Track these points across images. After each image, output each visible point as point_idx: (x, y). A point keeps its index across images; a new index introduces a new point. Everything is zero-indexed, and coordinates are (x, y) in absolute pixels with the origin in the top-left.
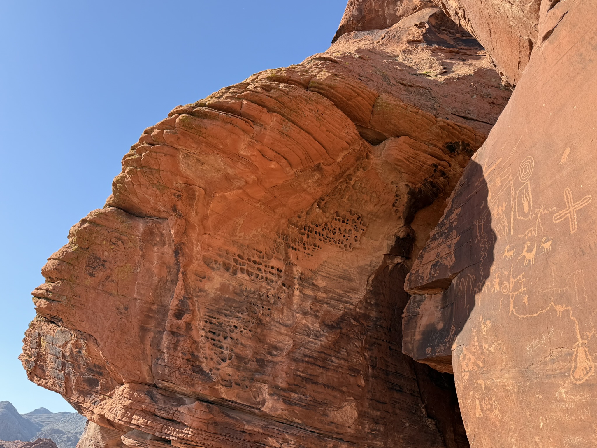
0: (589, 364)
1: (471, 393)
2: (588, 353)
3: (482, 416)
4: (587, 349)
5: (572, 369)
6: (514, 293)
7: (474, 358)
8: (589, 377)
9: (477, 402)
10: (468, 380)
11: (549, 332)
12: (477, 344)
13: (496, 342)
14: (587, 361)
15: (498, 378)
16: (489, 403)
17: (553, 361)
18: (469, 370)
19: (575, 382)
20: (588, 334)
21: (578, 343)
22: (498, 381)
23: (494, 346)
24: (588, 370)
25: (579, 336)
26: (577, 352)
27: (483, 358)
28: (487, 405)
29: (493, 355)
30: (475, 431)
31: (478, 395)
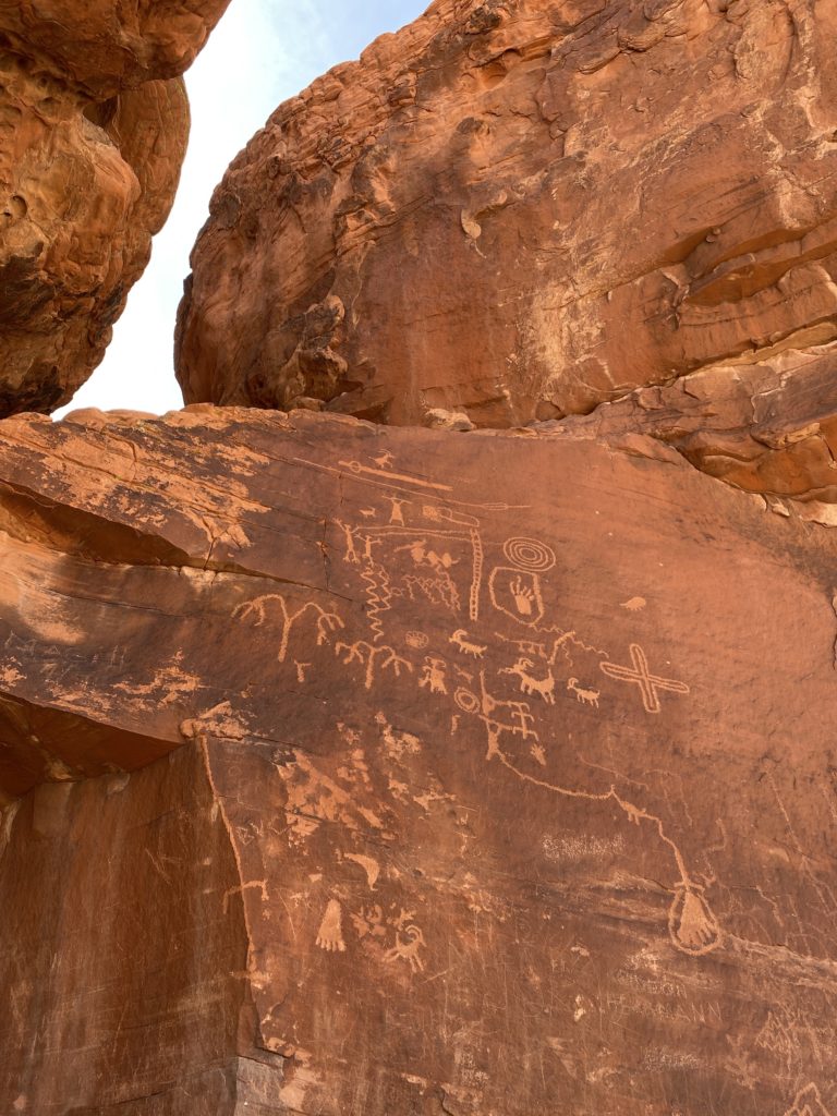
0: (710, 926)
1: (315, 878)
2: (709, 910)
3: (342, 947)
4: (705, 902)
5: (671, 924)
6: (500, 727)
7: (348, 796)
8: (714, 950)
9: (333, 909)
10: (310, 840)
11: (611, 839)
12: (363, 767)
13: (440, 793)
14: (705, 920)
15: (440, 874)
16: (383, 923)
17: (619, 894)
18: (320, 815)
19: (682, 949)
20: (705, 877)
21: (683, 883)
22: (437, 879)
23: (429, 797)
24: (709, 935)
25: (684, 874)
26: (682, 898)
27: (385, 807)
28: (372, 926)
29: (427, 818)
30: (293, 985)
31: (341, 891)
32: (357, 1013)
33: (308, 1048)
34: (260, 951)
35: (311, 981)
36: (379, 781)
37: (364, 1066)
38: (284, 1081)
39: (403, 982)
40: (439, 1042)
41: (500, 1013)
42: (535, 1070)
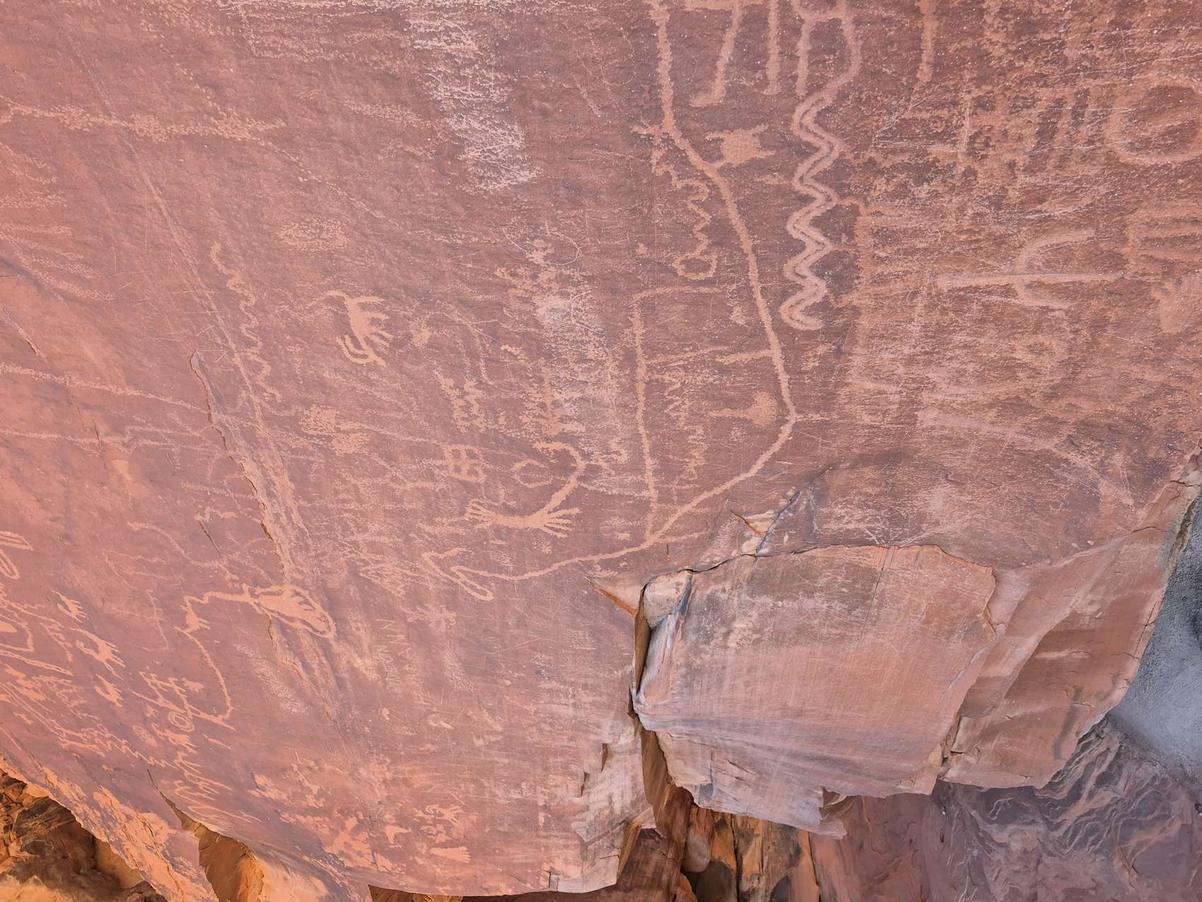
2: (268, 590)
3: (464, 848)
4: (259, 590)
5: (310, 630)
6: (187, 706)
8: (316, 602)
9: (437, 851)
10: (392, 860)
12: (310, 819)
13: (296, 774)
14: (284, 596)
16: (434, 825)
20: (229, 577)
21: (252, 603)
22: (379, 793)
23: (306, 781)
24: (301, 599)
25: (238, 598)
26: (273, 611)
27: (336, 814)
28: (439, 832)
29: (327, 789)
30: (502, 873)
31: (422, 847)
32: (506, 843)
33: (540, 864)
34: (487, 890)
35: (496, 864)
36: (315, 812)
37: (543, 841)
38: (566, 876)
39: (473, 817)
40: (510, 805)
41: (470, 769)
42: (507, 756)
